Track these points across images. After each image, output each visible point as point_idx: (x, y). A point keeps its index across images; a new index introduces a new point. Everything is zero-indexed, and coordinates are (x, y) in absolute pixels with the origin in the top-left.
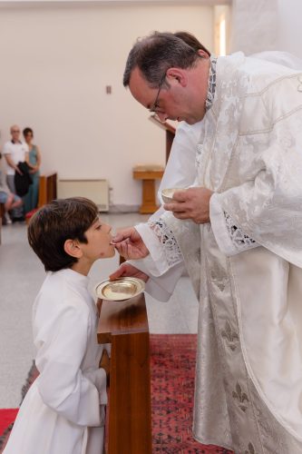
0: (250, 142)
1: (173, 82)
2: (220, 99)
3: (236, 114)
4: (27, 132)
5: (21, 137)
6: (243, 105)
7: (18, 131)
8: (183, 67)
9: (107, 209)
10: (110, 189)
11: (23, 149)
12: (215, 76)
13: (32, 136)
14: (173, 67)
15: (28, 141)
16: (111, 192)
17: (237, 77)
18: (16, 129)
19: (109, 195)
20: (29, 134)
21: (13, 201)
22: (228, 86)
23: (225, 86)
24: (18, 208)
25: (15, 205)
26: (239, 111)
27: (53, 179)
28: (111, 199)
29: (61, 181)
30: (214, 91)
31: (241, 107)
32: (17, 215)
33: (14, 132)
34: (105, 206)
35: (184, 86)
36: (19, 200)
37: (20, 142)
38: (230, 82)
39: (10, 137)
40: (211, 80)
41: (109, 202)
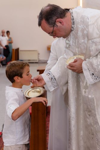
0: (93, 42)
1: (59, 24)
2: (77, 27)
3: (85, 32)
4: (8, 32)
5: (5, 34)
6: (88, 29)
7: (4, 32)
8: (62, 18)
9: (37, 61)
10: (39, 54)
11: (6, 39)
12: (73, 18)
13: (9, 34)
14: (58, 18)
15: (8, 36)
16: (39, 55)
17: (83, 17)
18: (4, 31)
19: (38, 56)
20: (8, 33)
21: (3, 58)
22: (79, 22)
23: (78, 21)
24: (4, 60)
25: (3, 59)
26: (86, 31)
27: (17, 50)
28: (39, 58)
29: (21, 51)
30: (74, 24)
31: (87, 30)
32: (4, 63)
33: (3, 32)
34: (36, 60)
35: (63, 25)
36: (5, 58)
37: (5, 36)
38: (80, 20)
39: (1, 34)
40: (72, 20)
41: (38, 59)
